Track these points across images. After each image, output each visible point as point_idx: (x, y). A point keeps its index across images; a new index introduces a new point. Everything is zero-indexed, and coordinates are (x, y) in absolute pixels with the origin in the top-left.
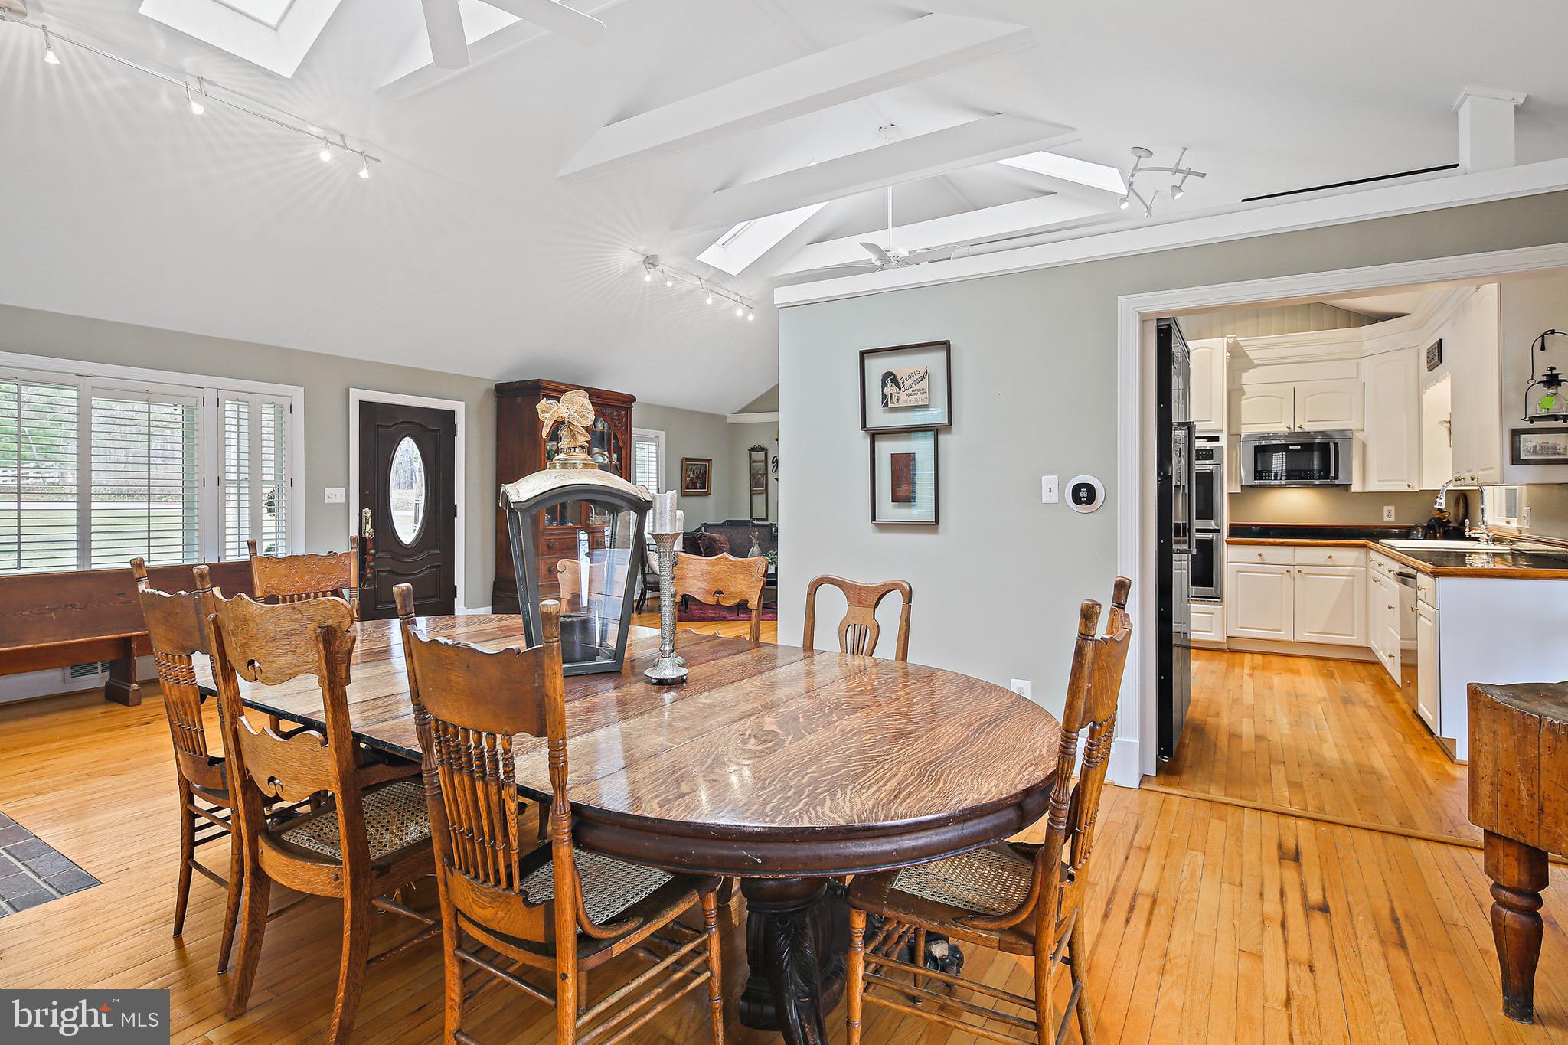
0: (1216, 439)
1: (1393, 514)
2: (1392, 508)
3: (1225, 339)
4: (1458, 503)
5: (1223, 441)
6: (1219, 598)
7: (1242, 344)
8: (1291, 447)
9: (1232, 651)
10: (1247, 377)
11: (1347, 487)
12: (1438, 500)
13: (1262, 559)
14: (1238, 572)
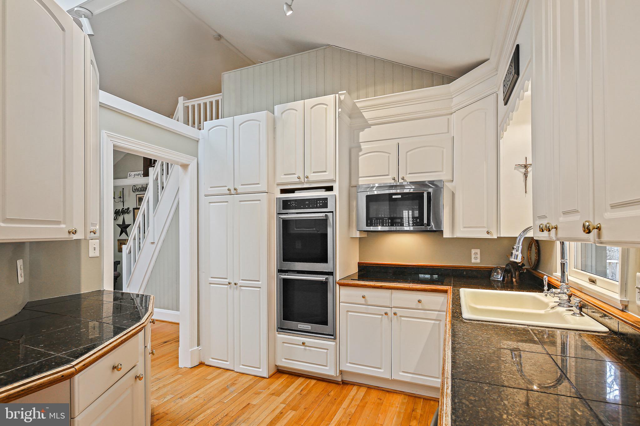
0: (330, 189)
1: (479, 256)
2: (478, 251)
3: (337, 95)
4: (531, 248)
5: (336, 192)
6: (333, 335)
7: (359, 105)
8: (394, 197)
9: (344, 383)
10: (363, 135)
11: (440, 232)
12: (514, 252)
13: (366, 301)
14: (348, 311)
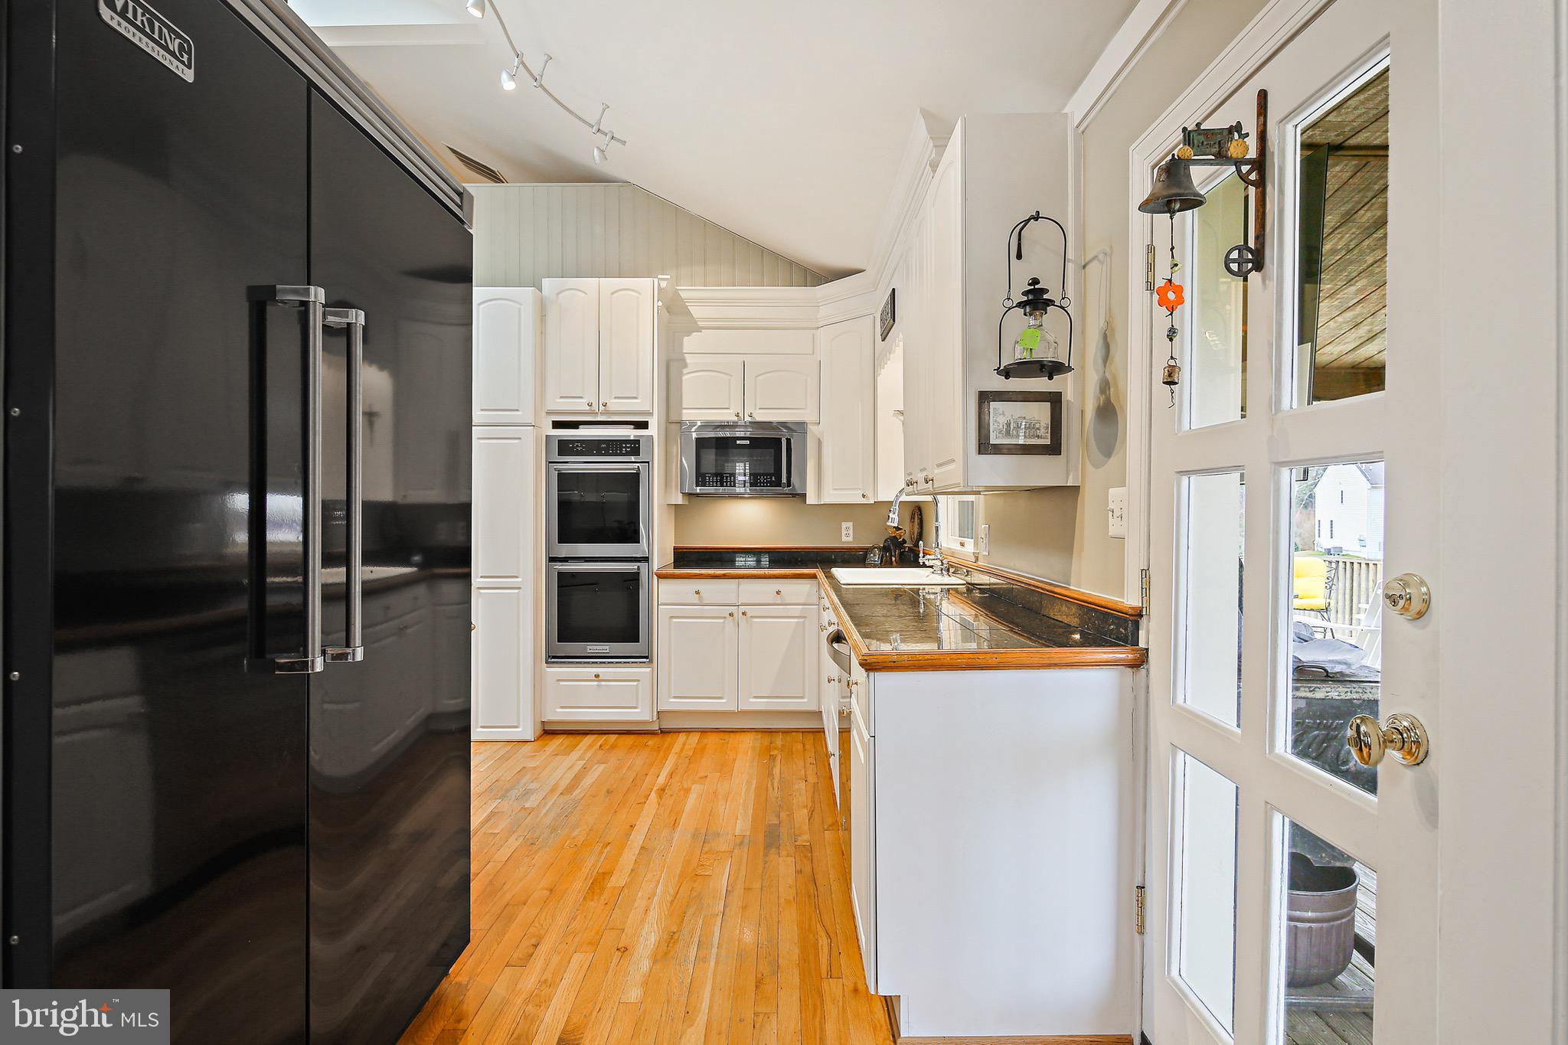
0: (643, 425)
1: (851, 532)
2: (850, 524)
3: (656, 280)
4: (914, 518)
5: (653, 430)
6: (647, 657)
7: (683, 295)
8: (738, 442)
9: (664, 732)
10: (690, 343)
11: (803, 496)
12: (891, 515)
13: (700, 598)
14: (672, 617)
